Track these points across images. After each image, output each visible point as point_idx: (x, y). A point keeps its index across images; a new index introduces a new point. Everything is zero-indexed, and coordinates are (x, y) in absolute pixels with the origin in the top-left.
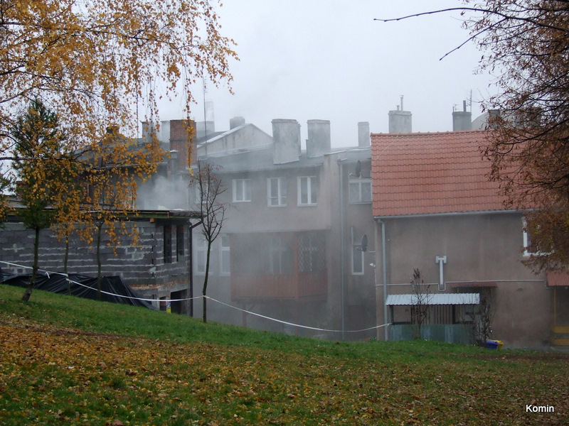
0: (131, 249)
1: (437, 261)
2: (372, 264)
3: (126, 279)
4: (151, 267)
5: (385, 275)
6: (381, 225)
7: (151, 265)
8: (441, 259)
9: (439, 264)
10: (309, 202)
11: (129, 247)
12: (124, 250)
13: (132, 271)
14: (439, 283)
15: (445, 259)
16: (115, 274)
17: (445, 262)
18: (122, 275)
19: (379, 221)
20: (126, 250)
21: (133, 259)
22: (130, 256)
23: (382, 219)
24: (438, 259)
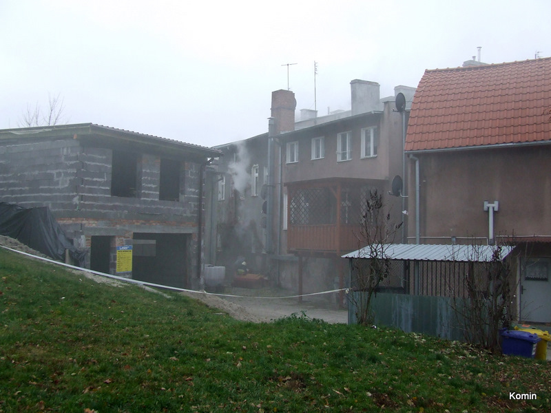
0: (59, 174)
1: (485, 208)
2: (405, 212)
3: (53, 210)
4: (74, 196)
5: (418, 224)
6: (414, 162)
7: (75, 194)
8: (491, 206)
9: (488, 211)
10: (372, 155)
11: (58, 171)
12: (52, 175)
13: (59, 202)
14: (488, 236)
15: (496, 205)
16: (45, 204)
17: (496, 209)
18: (50, 206)
19: (411, 156)
20: (55, 176)
21: (60, 187)
22: (57, 183)
23: (415, 155)
24: (486, 205)
